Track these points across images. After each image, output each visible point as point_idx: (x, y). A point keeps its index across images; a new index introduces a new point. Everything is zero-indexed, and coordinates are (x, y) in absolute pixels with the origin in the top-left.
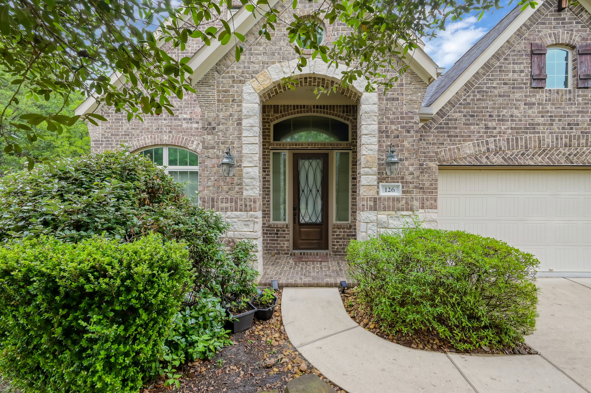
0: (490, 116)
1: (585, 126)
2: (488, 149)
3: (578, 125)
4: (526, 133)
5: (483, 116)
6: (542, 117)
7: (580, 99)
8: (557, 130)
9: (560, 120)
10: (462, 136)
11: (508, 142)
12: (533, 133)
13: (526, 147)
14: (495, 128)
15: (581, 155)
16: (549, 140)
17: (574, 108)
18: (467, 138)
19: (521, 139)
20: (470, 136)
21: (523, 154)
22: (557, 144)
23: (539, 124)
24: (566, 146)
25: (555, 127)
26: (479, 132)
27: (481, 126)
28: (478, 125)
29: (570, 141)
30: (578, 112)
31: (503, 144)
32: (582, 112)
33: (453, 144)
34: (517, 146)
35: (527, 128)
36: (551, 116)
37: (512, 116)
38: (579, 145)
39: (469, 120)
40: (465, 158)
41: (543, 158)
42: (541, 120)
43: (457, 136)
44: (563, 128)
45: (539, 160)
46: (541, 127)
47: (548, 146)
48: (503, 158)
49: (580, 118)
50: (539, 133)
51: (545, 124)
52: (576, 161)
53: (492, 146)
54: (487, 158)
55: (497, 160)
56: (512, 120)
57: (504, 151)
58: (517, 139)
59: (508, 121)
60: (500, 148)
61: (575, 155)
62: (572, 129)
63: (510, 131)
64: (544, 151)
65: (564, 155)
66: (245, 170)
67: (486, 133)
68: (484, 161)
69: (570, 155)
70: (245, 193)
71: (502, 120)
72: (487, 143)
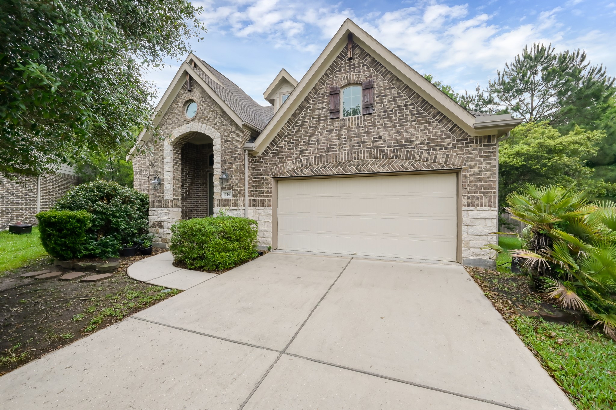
0: (304, 142)
1: (370, 142)
2: (302, 165)
3: (364, 142)
4: (327, 152)
5: (300, 142)
6: (339, 139)
7: (366, 123)
8: (349, 148)
9: (351, 140)
10: (286, 157)
11: (315, 159)
12: (332, 151)
13: (327, 162)
14: (307, 150)
15: (367, 165)
16: (342, 156)
17: (361, 130)
18: (289, 158)
19: (324, 156)
20: (291, 157)
21: (325, 167)
22: (348, 158)
23: (336, 145)
24: (355, 159)
25: (347, 145)
26: (296, 154)
27: (298, 149)
28: (296, 149)
29: (358, 155)
30: (365, 133)
31: (312, 161)
32: (367, 132)
33: (281, 163)
34: (321, 161)
35: (328, 148)
36: (345, 138)
37: (318, 140)
38: (364, 158)
39: (290, 146)
40: (288, 172)
41: (339, 169)
42: (337, 142)
43: (283, 158)
44: (354, 146)
45: (336, 171)
46: (338, 147)
47: (342, 160)
48: (312, 171)
49: (365, 137)
50: (336, 151)
51: (340, 144)
52: (363, 170)
53: (304, 163)
54: (302, 171)
55: (308, 172)
56: (318, 144)
57: (312, 166)
58: (321, 156)
59: (315, 144)
60: (310, 164)
61: (362, 165)
62: (360, 146)
63: (317, 151)
64: (340, 164)
65: (354, 165)
66: (165, 186)
67: (301, 154)
68: (300, 173)
69: (358, 166)
70: (165, 198)
71: (311, 144)
72: (301, 162)
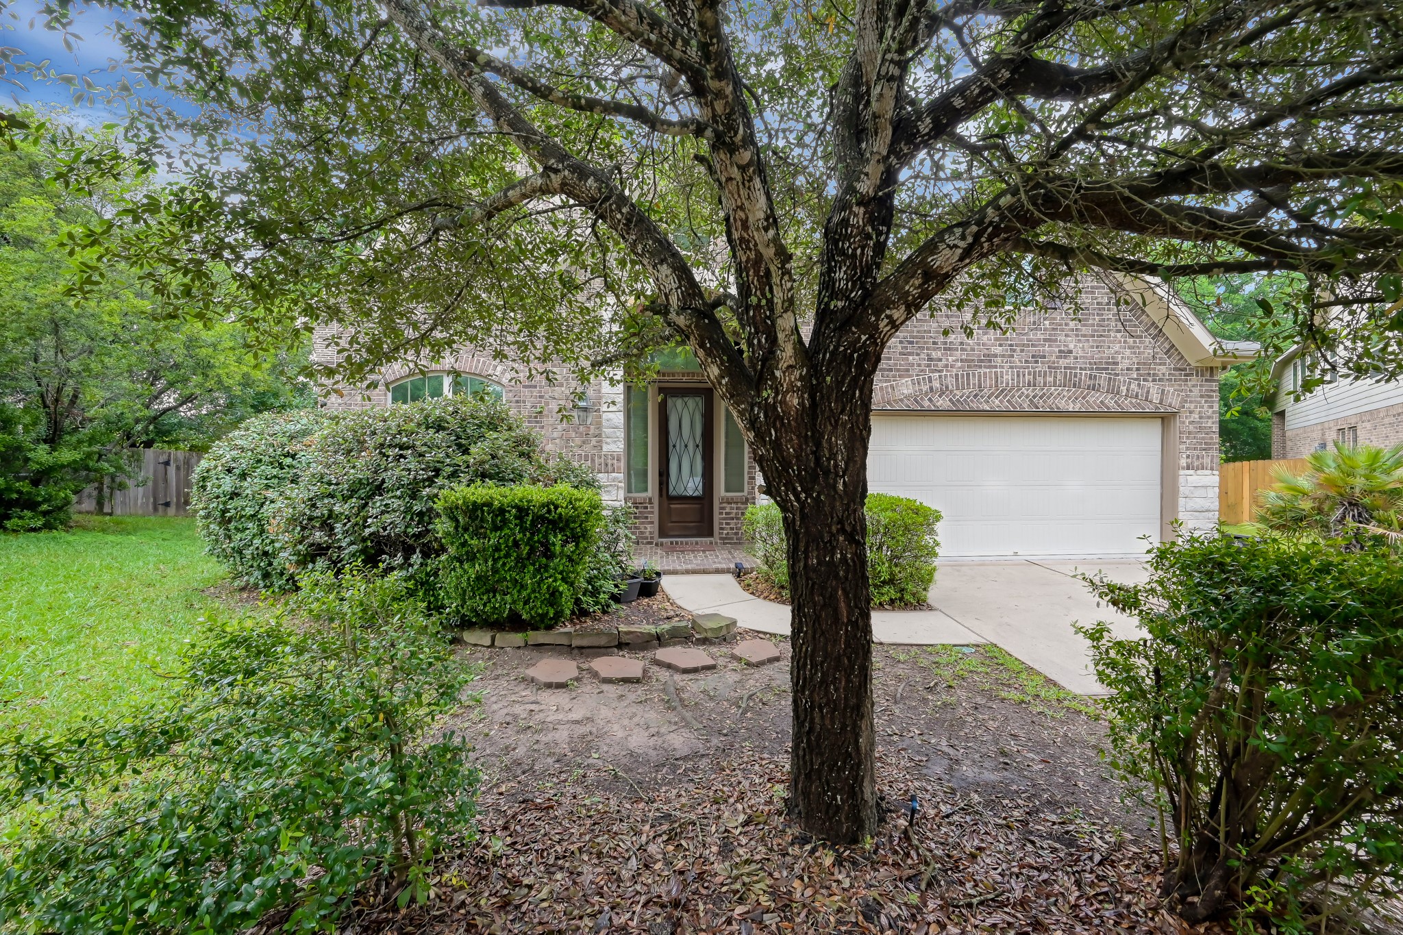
0: (934, 343)
1: (1054, 358)
2: (931, 388)
3: (1044, 357)
4: (980, 367)
5: (925, 343)
6: (1001, 345)
7: (1047, 322)
8: (1019, 364)
9: (1022, 351)
10: (898, 370)
11: (957, 379)
12: (990, 367)
13: (980, 386)
14: (940, 360)
15: (1049, 398)
16: (1007, 377)
17: (1040, 335)
18: (906, 373)
19: (974, 375)
20: (908, 370)
21: (976, 396)
22: (1018, 382)
23: (995, 356)
24: (1029, 385)
25: (1016, 359)
26: (919, 365)
27: (922, 356)
28: (918, 355)
29: (1035, 378)
30: (1045, 340)
31: (951, 382)
32: (1049, 340)
33: (886, 381)
34: (968, 384)
35: (982, 361)
36: (1011, 345)
37: (962, 343)
38: (1045, 385)
39: (906, 348)
40: (901, 400)
41: (1001, 401)
42: (998, 350)
43: (891, 370)
44: (1027, 362)
45: (996, 403)
46: (999, 359)
47: (1007, 384)
48: (951, 400)
49: (1046, 348)
50: (996, 367)
51: (1003, 356)
52: (1042, 406)
53: (936, 384)
54: (930, 400)
55: (943, 403)
56: (962, 350)
57: (951, 392)
58: (968, 375)
59: (957, 350)
60: (947, 387)
61: (1041, 397)
62: (1037, 362)
63: (959, 364)
64: (1002, 391)
65: (1027, 396)
66: (605, 416)
67: (929, 366)
68: (926, 404)
69: (1034, 397)
70: (605, 448)
71: (950, 349)
72: (930, 381)
